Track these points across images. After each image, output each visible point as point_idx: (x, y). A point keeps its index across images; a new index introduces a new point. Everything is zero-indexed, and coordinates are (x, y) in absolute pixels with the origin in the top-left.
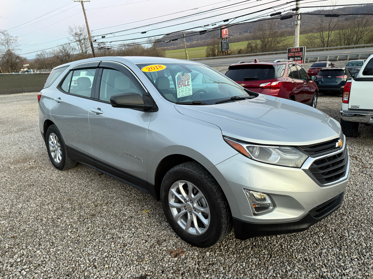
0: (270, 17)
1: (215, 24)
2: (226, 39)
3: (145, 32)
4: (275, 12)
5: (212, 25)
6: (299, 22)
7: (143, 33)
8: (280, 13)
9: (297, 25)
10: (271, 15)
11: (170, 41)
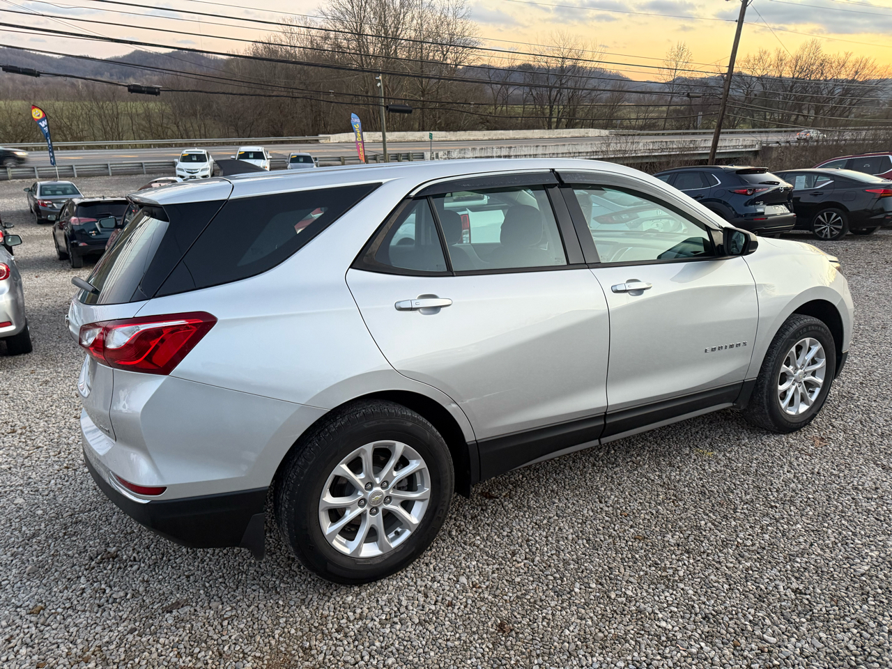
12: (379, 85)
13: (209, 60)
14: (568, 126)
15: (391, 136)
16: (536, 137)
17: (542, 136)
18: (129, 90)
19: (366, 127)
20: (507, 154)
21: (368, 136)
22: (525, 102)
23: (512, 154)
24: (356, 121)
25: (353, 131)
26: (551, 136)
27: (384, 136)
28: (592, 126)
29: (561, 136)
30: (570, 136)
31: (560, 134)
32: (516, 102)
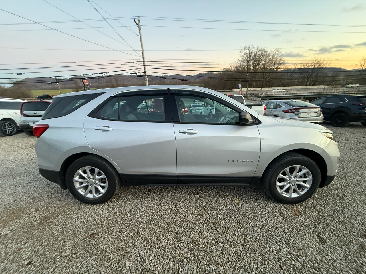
0: (130, 75)
1: (93, 75)
2: (87, 85)
3: (21, 74)
4: (133, 73)
5: (90, 75)
6: (147, 79)
7: (17, 74)
8: (136, 73)
9: (146, 81)
10: (131, 74)
11: (52, 83)
12: (247, 76)
13: (213, 73)
14: (313, 85)
15: (249, 89)
16: (300, 88)
17: (302, 88)
18: (182, 81)
19: (242, 88)
20: (286, 93)
21: (243, 89)
22: (299, 78)
23: (288, 93)
24: (240, 85)
25: (239, 88)
26: (305, 88)
27: (247, 89)
28: (323, 85)
29: (309, 88)
30: (313, 88)
31: (309, 87)
32: (295, 79)
